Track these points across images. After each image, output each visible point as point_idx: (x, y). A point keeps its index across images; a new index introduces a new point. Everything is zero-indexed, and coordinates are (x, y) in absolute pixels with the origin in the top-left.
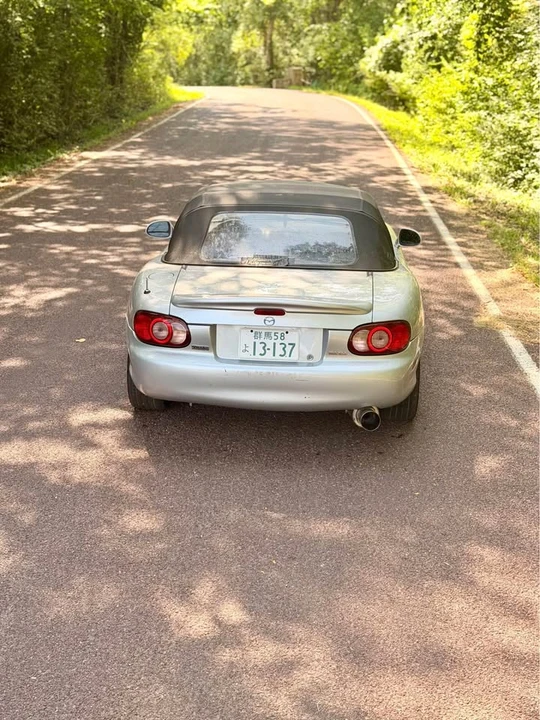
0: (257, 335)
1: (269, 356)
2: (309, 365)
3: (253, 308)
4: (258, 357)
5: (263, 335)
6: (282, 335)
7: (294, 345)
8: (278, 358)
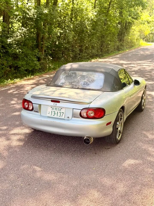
0: (53, 109)
1: (56, 116)
2: (68, 120)
3: (50, 100)
4: (52, 116)
5: (54, 109)
6: (60, 109)
7: (63, 113)
8: (58, 117)
